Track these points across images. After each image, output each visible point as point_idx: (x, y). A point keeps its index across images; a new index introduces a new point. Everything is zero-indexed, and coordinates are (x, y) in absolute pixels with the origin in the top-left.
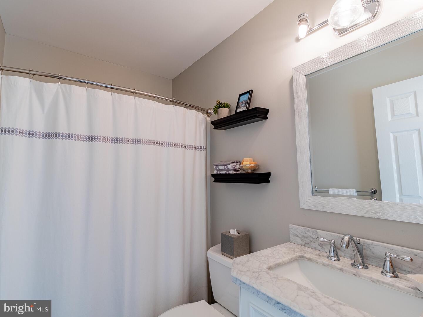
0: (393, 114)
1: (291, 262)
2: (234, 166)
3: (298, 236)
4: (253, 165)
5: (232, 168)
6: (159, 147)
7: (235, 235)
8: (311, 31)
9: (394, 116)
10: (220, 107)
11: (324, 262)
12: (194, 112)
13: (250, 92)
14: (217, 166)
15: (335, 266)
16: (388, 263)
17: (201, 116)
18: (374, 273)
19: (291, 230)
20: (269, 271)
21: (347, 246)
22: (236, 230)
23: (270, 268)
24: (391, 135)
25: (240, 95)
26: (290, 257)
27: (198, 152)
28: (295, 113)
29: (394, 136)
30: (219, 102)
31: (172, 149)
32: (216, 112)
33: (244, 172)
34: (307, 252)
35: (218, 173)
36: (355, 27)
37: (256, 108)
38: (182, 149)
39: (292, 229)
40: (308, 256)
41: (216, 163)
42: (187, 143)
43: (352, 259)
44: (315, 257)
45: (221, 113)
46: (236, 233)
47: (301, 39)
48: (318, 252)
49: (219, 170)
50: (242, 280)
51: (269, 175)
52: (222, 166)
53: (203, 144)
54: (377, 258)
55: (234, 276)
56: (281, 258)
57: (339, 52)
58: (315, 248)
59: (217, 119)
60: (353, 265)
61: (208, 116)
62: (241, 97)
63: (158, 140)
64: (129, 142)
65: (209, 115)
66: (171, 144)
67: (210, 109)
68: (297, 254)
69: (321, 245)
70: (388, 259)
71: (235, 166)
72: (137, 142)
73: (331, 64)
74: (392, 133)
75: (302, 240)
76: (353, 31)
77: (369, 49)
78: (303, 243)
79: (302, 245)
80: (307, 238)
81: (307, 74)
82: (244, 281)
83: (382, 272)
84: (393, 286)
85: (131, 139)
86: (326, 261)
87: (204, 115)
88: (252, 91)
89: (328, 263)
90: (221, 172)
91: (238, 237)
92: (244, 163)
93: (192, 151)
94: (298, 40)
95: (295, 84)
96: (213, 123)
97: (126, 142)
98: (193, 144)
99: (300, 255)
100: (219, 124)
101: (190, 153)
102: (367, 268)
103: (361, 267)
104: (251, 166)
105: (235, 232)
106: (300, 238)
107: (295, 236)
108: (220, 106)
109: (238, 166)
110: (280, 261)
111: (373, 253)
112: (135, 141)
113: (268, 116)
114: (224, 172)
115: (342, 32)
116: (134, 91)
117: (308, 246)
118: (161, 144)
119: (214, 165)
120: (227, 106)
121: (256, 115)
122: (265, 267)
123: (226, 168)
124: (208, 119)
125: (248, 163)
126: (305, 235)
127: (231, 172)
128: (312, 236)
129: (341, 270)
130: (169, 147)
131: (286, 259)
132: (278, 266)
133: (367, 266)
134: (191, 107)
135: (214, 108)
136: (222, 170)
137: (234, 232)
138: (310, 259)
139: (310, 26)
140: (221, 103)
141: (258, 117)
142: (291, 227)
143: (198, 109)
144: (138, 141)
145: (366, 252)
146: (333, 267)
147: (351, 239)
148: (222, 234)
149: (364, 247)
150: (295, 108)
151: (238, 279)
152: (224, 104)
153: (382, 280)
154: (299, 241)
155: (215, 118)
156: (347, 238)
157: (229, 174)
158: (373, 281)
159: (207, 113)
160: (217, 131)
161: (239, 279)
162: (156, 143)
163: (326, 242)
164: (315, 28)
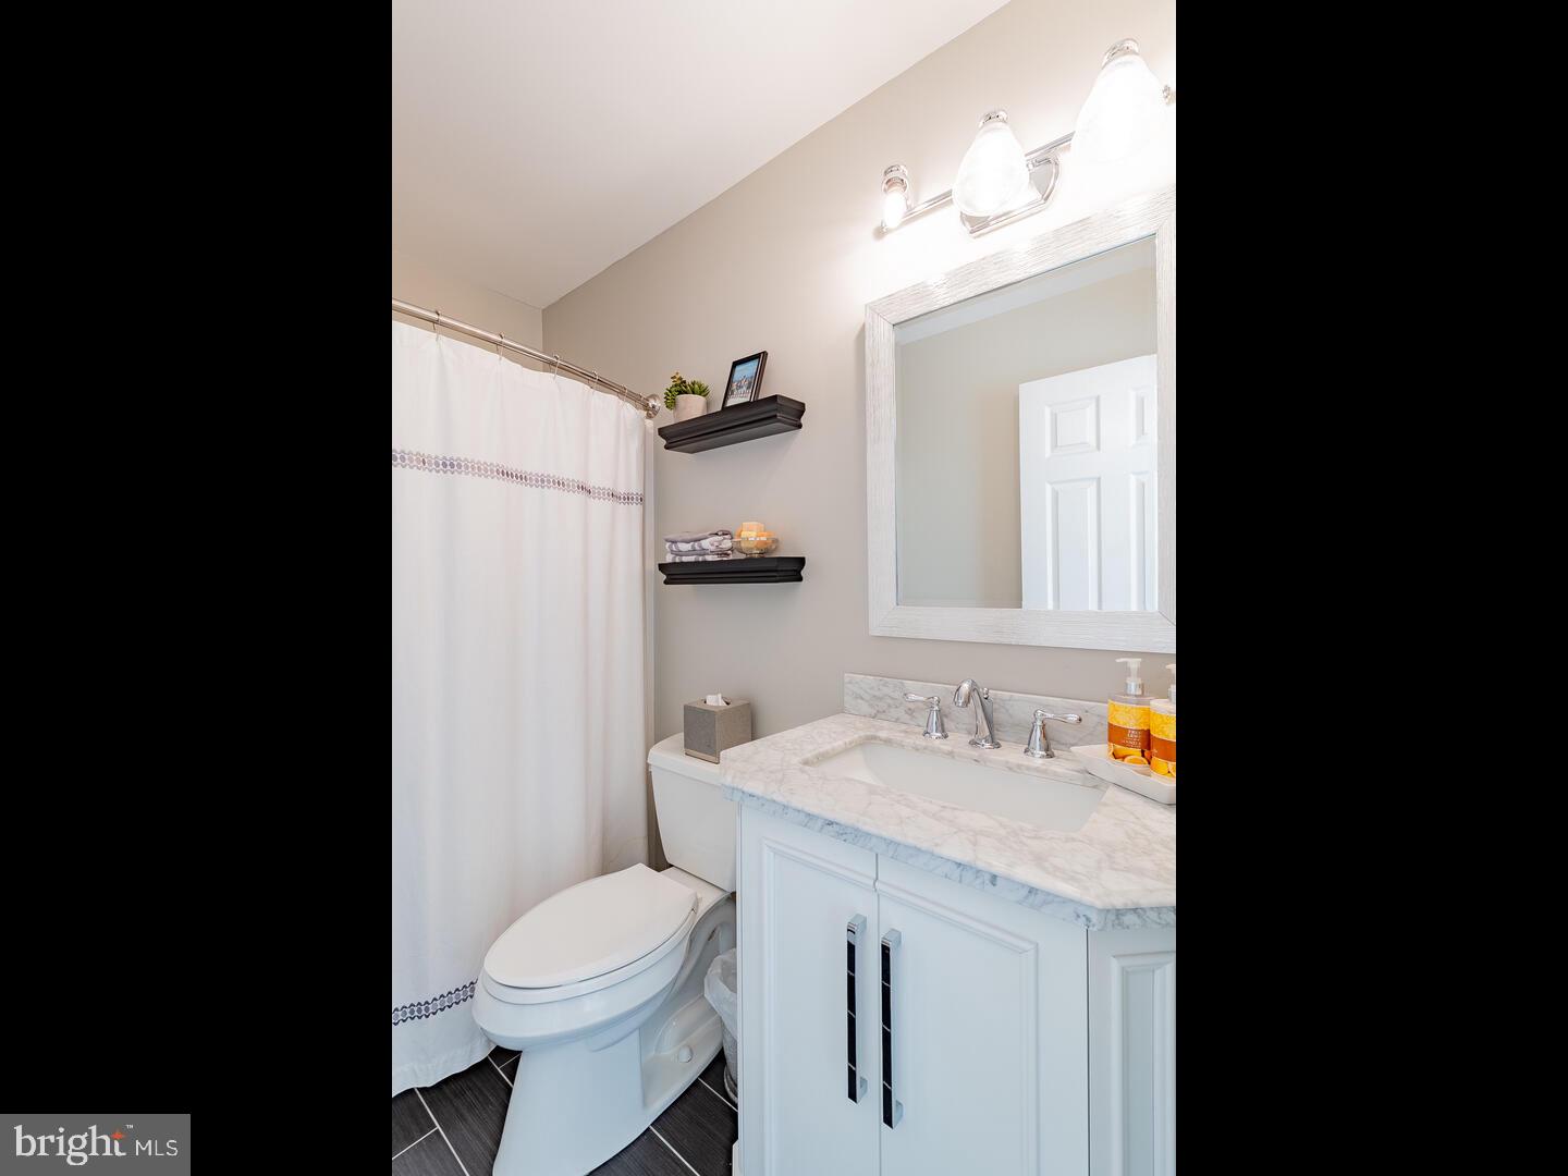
0: (1055, 445)
1: (847, 749)
2: (716, 544)
3: (862, 699)
4: (764, 539)
5: (713, 548)
6: (514, 487)
7: (718, 707)
8: (911, 217)
9: (1056, 446)
10: (680, 393)
11: (918, 742)
12: (612, 399)
13: (761, 357)
14: (674, 542)
15: (939, 748)
16: (1038, 734)
17: (630, 411)
18: (1011, 753)
19: (849, 686)
20: (807, 768)
21: (967, 703)
22: (720, 696)
23: (806, 763)
24: (1048, 488)
25: (736, 364)
26: (847, 740)
27: (622, 508)
28: (868, 414)
29: (1053, 490)
30: (680, 379)
31: (552, 493)
32: (671, 403)
33: (743, 556)
34: (882, 728)
35: (677, 560)
36: (1005, 218)
37: (776, 396)
38: (580, 496)
39: (850, 683)
40: (883, 734)
41: (671, 537)
42: (594, 482)
43: (969, 733)
44: (897, 736)
45: (685, 408)
46: (722, 703)
47: (889, 231)
48: (903, 727)
49: (679, 553)
50: (745, 789)
51: (801, 562)
52: (688, 542)
53: (635, 488)
54: (1018, 725)
55: (727, 784)
56: (830, 743)
57: (970, 273)
58: (897, 720)
59: (673, 423)
60: (974, 743)
61: (649, 417)
62: (738, 368)
63: (513, 465)
64: (424, 464)
65: (651, 412)
66: (549, 481)
67: (654, 396)
68: (862, 734)
69: (910, 712)
70: (1039, 723)
71: (720, 543)
72: (449, 467)
73: (952, 302)
74: (1051, 483)
75: (871, 706)
76: (1001, 227)
77: (1032, 274)
78: (874, 712)
79: (871, 716)
80: (880, 699)
81: (898, 321)
82: (751, 791)
83: (1026, 751)
84: (1045, 771)
85: (429, 456)
86: (921, 741)
87: (638, 412)
88: (765, 353)
89: (924, 744)
90: (685, 559)
91: (724, 713)
92: (744, 534)
93: (608, 504)
94: (880, 233)
95: (868, 343)
96: (662, 432)
97: (415, 463)
98: (608, 485)
99: (868, 733)
100: (680, 437)
101: (601, 508)
102: (998, 746)
103: (987, 745)
104: (760, 541)
105: (717, 701)
106: (867, 701)
107: (856, 698)
108: (681, 388)
109: (727, 544)
110: (828, 747)
111: (1011, 716)
112: (445, 465)
113: (803, 420)
114: (692, 559)
115: (977, 225)
116: (436, 317)
117: (883, 716)
118: (521, 478)
119: (667, 541)
120: (702, 391)
121: (775, 416)
122: (796, 760)
123: (697, 548)
124: (649, 423)
125: (754, 534)
126: (877, 693)
127: (709, 558)
128: (892, 694)
129: (951, 754)
130: (543, 487)
131: (839, 744)
132: (823, 758)
133: (998, 744)
134: (604, 384)
135: (666, 394)
136: (687, 553)
137: (715, 701)
138: (888, 742)
139: (909, 203)
140: (685, 382)
141: (779, 421)
142: (847, 680)
143: (621, 392)
144: (452, 465)
145: (997, 717)
146: (934, 751)
147: (974, 688)
148: (687, 708)
149: (995, 706)
150: (868, 402)
151: (737, 789)
152: (693, 384)
153: (1026, 763)
154: (865, 708)
155: (668, 418)
156: (966, 687)
157: (705, 562)
158: (1010, 769)
159: (646, 407)
160: (675, 456)
161: (740, 787)
162: (507, 474)
163: (921, 705)
164: (920, 208)
